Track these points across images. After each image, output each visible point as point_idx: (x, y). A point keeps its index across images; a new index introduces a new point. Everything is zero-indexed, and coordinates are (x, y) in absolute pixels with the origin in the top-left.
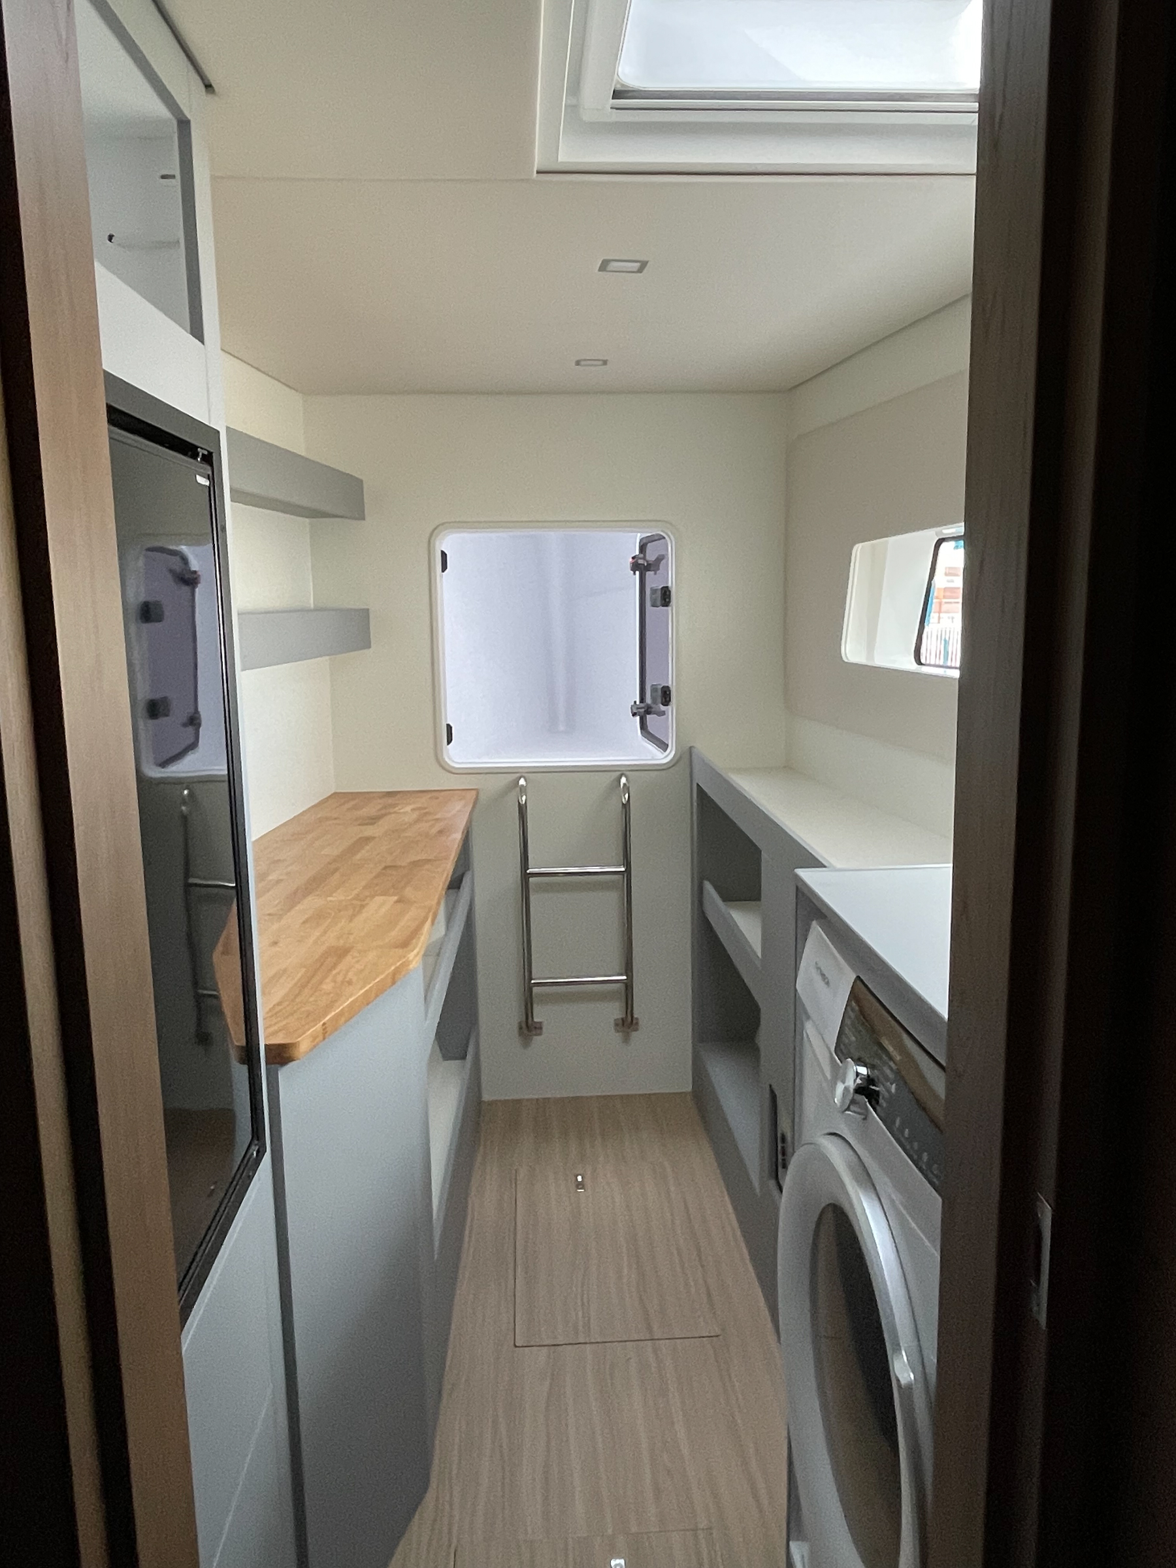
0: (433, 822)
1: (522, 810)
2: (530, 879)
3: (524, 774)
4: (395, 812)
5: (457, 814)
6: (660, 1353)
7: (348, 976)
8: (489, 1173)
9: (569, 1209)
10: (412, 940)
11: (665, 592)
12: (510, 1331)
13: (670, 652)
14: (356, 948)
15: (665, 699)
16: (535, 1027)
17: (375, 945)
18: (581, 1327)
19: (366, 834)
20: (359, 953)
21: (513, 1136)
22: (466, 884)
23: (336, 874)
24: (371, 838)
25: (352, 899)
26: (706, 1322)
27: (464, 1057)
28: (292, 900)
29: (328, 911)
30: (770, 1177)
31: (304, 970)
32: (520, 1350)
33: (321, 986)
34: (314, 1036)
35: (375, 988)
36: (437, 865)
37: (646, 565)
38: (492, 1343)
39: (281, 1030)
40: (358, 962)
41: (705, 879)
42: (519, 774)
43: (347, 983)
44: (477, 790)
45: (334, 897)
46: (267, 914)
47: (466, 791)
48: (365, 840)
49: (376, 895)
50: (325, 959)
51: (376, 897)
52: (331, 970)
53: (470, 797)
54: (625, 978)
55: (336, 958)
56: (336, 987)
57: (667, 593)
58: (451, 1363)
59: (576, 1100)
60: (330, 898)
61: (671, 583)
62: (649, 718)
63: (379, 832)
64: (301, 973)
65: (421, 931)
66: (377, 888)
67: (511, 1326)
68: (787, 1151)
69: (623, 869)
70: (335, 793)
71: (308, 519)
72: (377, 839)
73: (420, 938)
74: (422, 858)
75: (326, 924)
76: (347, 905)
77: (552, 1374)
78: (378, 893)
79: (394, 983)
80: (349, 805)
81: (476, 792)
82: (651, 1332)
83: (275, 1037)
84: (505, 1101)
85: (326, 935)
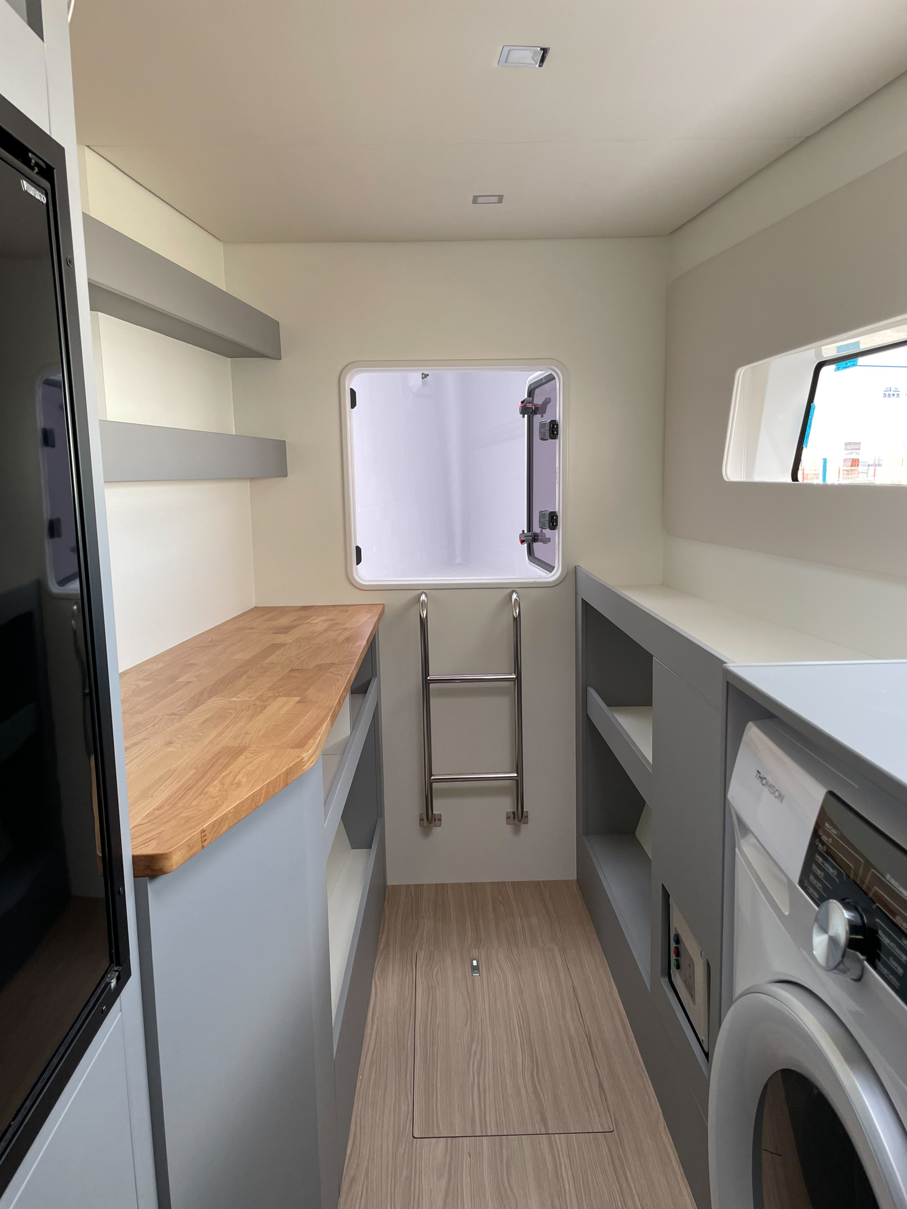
0: (342, 631)
1: (423, 623)
2: (431, 685)
3: (425, 591)
4: (308, 623)
5: (365, 624)
6: (555, 1148)
7: (237, 778)
8: (391, 956)
9: (465, 993)
10: (309, 739)
11: (553, 425)
12: (408, 1121)
13: (557, 480)
14: (250, 748)
15: (553, 523)
16: (435, 819)
17: (271, 745)
18: (477, 1118)
19: (278, 641)
20: (253, 753)
21: (414, 919)
22: (372, 689)
23: (244, 677)
24: (282, 645)
25: (256, 699)
26: (599, 1116)
27: (369, 847)
28: (197, 701)
29: (230, 711)
30: (662, 975)
31: (194, 771)
32: (418, 1142)
33: (207, 789)
34: (191, 845)
35: (264, 790)
36: (341, 669)
37: (533, 409)
38: (391, 1133)
39: (154, 839)
40: (251, 762)
41: (589, 686)
42: (422, 591)
43: (235, 785)
44: (384, 604)
45: (238, 698)
46: (169, 714)
47: (373, 606)
48: (274, 647)
49: (279, 696)
50: (218, 759)
51: (279, 698)
52: (221, 771)
53: (377, 611)
54: (516, 775)
55: (228, 759)
56: (223, 789)
57: (555, 426)
58: (351, 1154)
59: (472, 886)
60: (235, 699)
61: (559, 417)
62: (536, 545)
63: (291, 639)
64: (190, 774)
65: (319, 731)
66: (281, 689)
67: (410, 1116)
68: (682, 953)
69: (514, 677)
70: (255, 607)
71: (229, 359)
72: (288, 646)
73: (316, 738)
74: (328, 662)
75: (225, 724)
76: (249, 706)
77: (450, 1170)
78: (281, 694)
79: (287, 785)
80: (266, 617)
81: (383, 606)
82: (546, 1126)
83: (144, 847)
84: (408, 886)
85: (223, 735)
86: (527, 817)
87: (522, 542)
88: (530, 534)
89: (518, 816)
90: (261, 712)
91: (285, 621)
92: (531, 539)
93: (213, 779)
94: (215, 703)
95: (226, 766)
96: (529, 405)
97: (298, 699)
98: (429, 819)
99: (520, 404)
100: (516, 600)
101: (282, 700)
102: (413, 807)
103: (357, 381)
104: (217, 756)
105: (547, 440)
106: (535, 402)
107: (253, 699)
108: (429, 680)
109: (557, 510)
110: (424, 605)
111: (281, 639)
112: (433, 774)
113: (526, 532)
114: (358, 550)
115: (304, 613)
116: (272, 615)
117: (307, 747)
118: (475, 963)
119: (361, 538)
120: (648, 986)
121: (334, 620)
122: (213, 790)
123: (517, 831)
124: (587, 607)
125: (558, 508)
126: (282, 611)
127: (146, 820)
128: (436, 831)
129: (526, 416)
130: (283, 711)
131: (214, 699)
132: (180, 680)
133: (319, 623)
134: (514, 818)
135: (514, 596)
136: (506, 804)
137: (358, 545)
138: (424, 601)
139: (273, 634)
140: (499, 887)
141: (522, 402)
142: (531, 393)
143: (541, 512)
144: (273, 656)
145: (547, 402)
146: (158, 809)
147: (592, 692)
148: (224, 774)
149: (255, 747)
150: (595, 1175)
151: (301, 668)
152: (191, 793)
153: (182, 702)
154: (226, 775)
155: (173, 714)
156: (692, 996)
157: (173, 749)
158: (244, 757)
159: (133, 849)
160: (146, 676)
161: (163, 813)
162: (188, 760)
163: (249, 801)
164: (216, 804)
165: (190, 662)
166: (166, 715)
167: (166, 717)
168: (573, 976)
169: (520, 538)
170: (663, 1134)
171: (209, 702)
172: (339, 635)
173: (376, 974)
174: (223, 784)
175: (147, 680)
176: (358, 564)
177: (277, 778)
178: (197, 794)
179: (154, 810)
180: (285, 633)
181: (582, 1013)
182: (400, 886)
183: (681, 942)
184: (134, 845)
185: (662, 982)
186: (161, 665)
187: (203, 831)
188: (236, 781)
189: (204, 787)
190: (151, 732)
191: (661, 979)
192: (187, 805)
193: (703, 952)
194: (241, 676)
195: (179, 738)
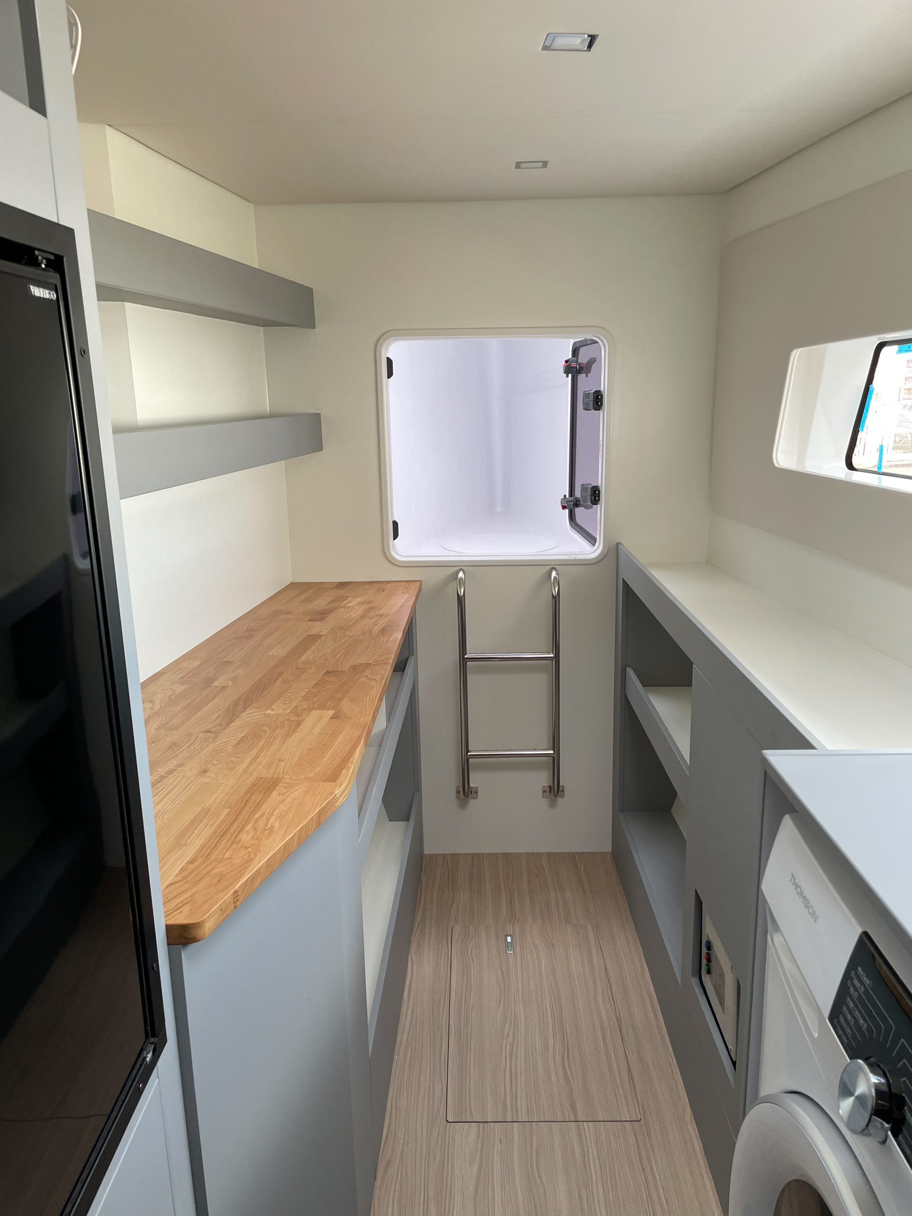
0: (377, 618)
1: (461, 601)
2: (468, 663)
3: (462, 568)
4: (344, 607)
5: (401, 608)
6: (584, 1137)
7: (270, 821)
8: (427, 930)
9: (499, 972)
10: (342, 770)
11: (598, 396)
12: (442, 1103)
13: (601, 453)
14: (284, 781)
15: (595, 498)
16: (471, 792)
17: (304, 777)
18: (509, 1103)
19: (314, 631)
20: (286, 788)
21: (450, 892)
22: (409, 669)
23: (279, 681)
24: (317, 637)
25: (290, 713)
26: (627, 1104)
27: (407, 819)
28: (232, 713)
29: (265, 728)
30: (693, 975)
31: (227, 810)
32: (452, 1126)
33: (240, 836)
34: (224, 909)
35: (297, 836)
36: (376, 672)
37: (578, 368)
38: (426, 1116)
39: (187, 903)
40: (283, 800)
41: (629, 666)
42: (458, 568)
43: (268, 832)
44: (421, 581)
45: (273, 710)
46: (204, 732)
47: (410, 583)
48: (312, 639)
49: (313, 709)
50: (251, 795)
51: (314, 711)
52: (254, 811)
53: (414, 590)
54: (552, 752)
55: (262, 795)
56: (255, 837)
57: (600, 397)
58: (387, 1136)
59: (507, 855)
60: (269, 712)
61: (604, 387)
62: (579, 511)
63: (327, 629)
64: (224, 815)
65: (351, 759)
66: (315, 699)
67: (444, 1099)
68: (713, 958)
69: (552, 656)
70: (292, 583)
71: (262, 328)
72: (324, 637)
73: (349, 768)
74: (363, 662)
75: (259, 746)
76: (283, 722)
77: (481, 1156)
78: (316, 706)
79: (320, 825)
80: (303, 597)
81: (419, 583)
82: (575, 1113)
83: (178, 914)
84: (445, 855)
85: (257, 762)
86: (563, 791)
87: (564, 507)
88: (572, 499)
89: (555, 790)
90: (295, 731)
91: (321, 603)
92: (572, 504)
93: (247, 822)
94: (251, 716)
95: (259, 805)
96: (574, 365)
97: (331, 712)
98: (466, 792)
99: (564, 363)
100: (555, 578)
101: (316, 713)
102: (450, 779)
103: (395, 350)
104: (251, 790)
105: (590, 410)
106: (580, 361)
107: (287, 712)
108: (466, 658)
109: (599, 484)
110: (461, 582)
111: (317, 628)
112: (470, 750)
113: (567, 497)
114: (395, 524)
115: (341, 592)
116: (306, 595)
117: (340, 780)
118: (509, 939)
119: (398, 512)
120: (680, 982)
121: (370, 602)
122: (246, 837)
123: (553, 804)
124: (627, 589)
125: (601, 482)
126: (317, 588)
127: (180, 878)
128: (473, 803)
129: (570, 375)
130: (317, 730)
131: (249, 711)
132: (216, 684)
133: (354, 606)
134: (550, 792)
135: (554, 574)
136: (543, 779)
137: (395, 519)
138: (461, 578)
139: (310, 620)
140: (534, 857)
141: (567, 362)
142: (575, 352)
143: (582, 485)
144: (308, 652)
145: (592, 361)
146: (192, 862)
147: (631, 673)
148: (257, 816)
149: (289, 779)
150: (622, 1167)
151: (336, 669)
152: (224, 841)
153: (216, 715)
154: (258, 819)
155: (208, 731)
156: (722, 1004)
157: (207, 780)
158: (277, 793)
159: (166, 917)
160: (182, 678)
161: (197, 868)
162: (222, 796)
163: (282, 851)
164: (249, 856)
165: (225, 660)
166: (202, 732)
167: (201, 735)
168: (605, 956)
169: (562, 503)
170: (690, 1127)
171: (244, 715)
172: (375, 624)
173: (413, 949)
174: (255, 829)
175: (182, 683)
176: (395, 539)
177: (309, 821)
178: (230, 843)
179: (188, 863)
180: (322, 619)
181: (613, 994)
182: (436, 855)
183: (712, 949)
184: (167, 911)
185: (693, 982)
186: (197, 663)
187: (236, 892)
188: (269, 825)
189: (237, 832)
190: (187, 755)
191: (692, 979)
192: (220, 857)
193: (733, 969)
194: (276, 679)
195: (213, 764)
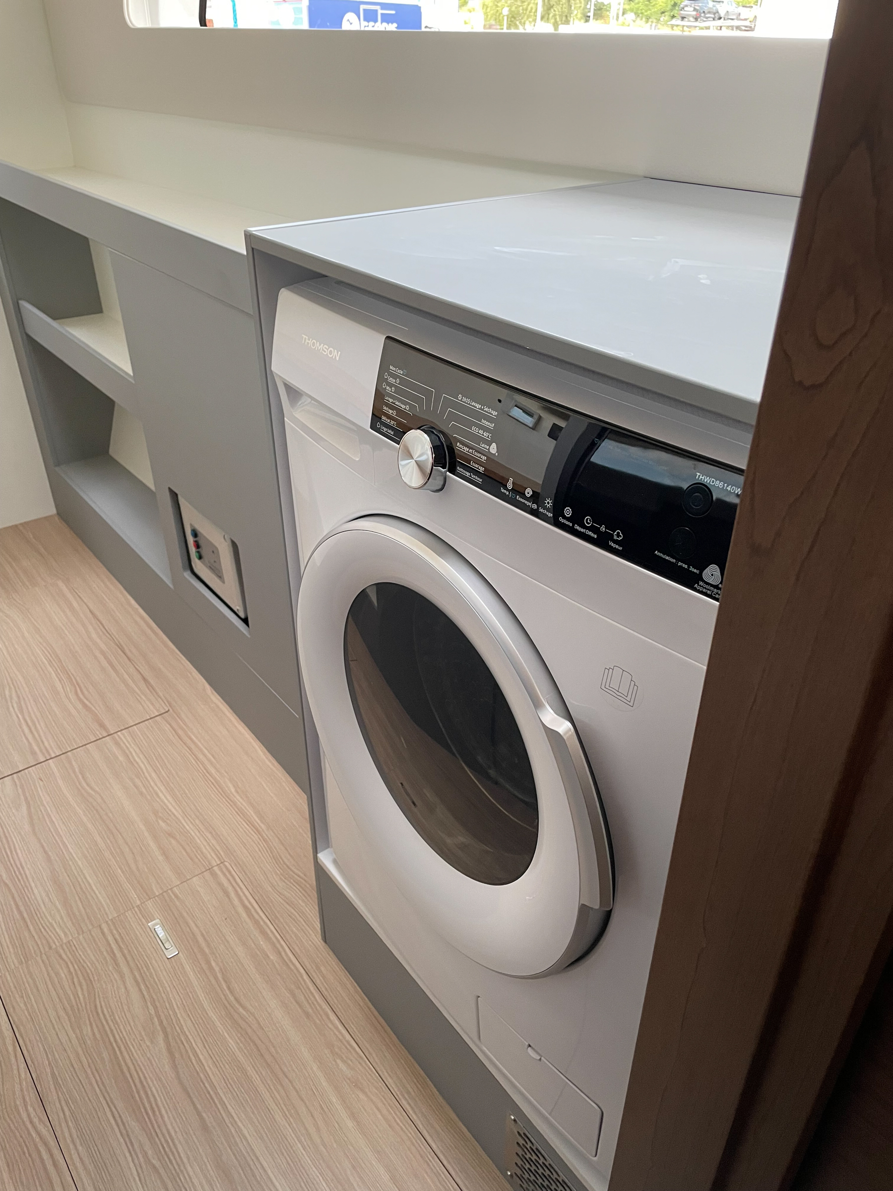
6: (121, 743)
18: (36, 748)
26: (153, 705)
30: (185, 569)
41: (21, 299)
68: (201, 543)
77: (26, 799)
82: (106, 729)
120: (171, 586)
150: (165, 749)
156: (220, 577)
168: (85, 601)
181: (107, 628)
183: (199, 535)
185: (184, 575)
193: (226, 536)
